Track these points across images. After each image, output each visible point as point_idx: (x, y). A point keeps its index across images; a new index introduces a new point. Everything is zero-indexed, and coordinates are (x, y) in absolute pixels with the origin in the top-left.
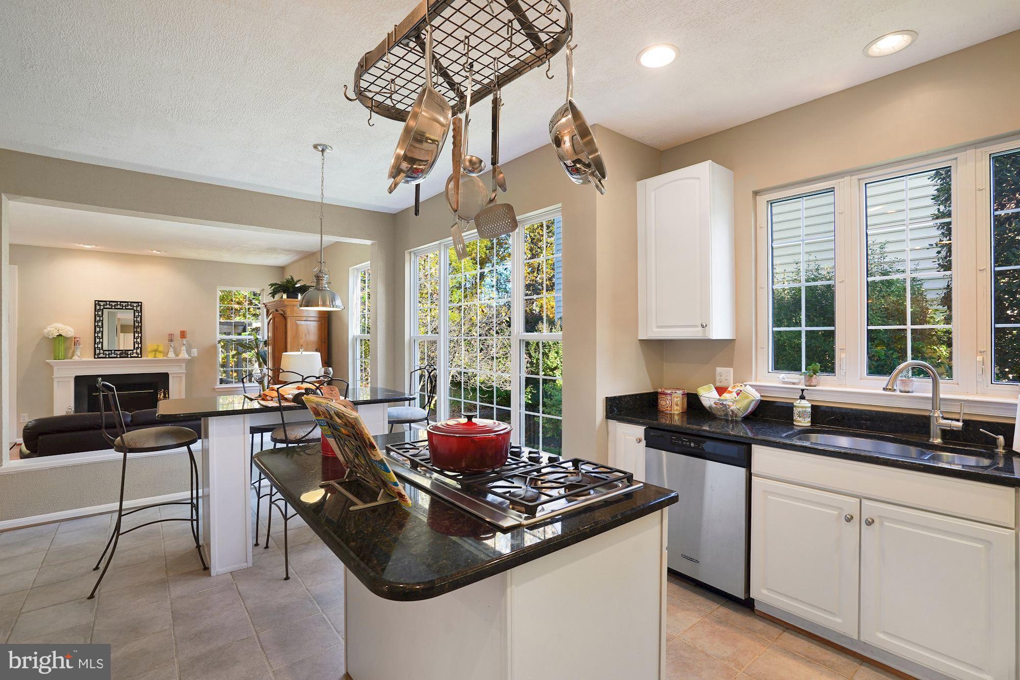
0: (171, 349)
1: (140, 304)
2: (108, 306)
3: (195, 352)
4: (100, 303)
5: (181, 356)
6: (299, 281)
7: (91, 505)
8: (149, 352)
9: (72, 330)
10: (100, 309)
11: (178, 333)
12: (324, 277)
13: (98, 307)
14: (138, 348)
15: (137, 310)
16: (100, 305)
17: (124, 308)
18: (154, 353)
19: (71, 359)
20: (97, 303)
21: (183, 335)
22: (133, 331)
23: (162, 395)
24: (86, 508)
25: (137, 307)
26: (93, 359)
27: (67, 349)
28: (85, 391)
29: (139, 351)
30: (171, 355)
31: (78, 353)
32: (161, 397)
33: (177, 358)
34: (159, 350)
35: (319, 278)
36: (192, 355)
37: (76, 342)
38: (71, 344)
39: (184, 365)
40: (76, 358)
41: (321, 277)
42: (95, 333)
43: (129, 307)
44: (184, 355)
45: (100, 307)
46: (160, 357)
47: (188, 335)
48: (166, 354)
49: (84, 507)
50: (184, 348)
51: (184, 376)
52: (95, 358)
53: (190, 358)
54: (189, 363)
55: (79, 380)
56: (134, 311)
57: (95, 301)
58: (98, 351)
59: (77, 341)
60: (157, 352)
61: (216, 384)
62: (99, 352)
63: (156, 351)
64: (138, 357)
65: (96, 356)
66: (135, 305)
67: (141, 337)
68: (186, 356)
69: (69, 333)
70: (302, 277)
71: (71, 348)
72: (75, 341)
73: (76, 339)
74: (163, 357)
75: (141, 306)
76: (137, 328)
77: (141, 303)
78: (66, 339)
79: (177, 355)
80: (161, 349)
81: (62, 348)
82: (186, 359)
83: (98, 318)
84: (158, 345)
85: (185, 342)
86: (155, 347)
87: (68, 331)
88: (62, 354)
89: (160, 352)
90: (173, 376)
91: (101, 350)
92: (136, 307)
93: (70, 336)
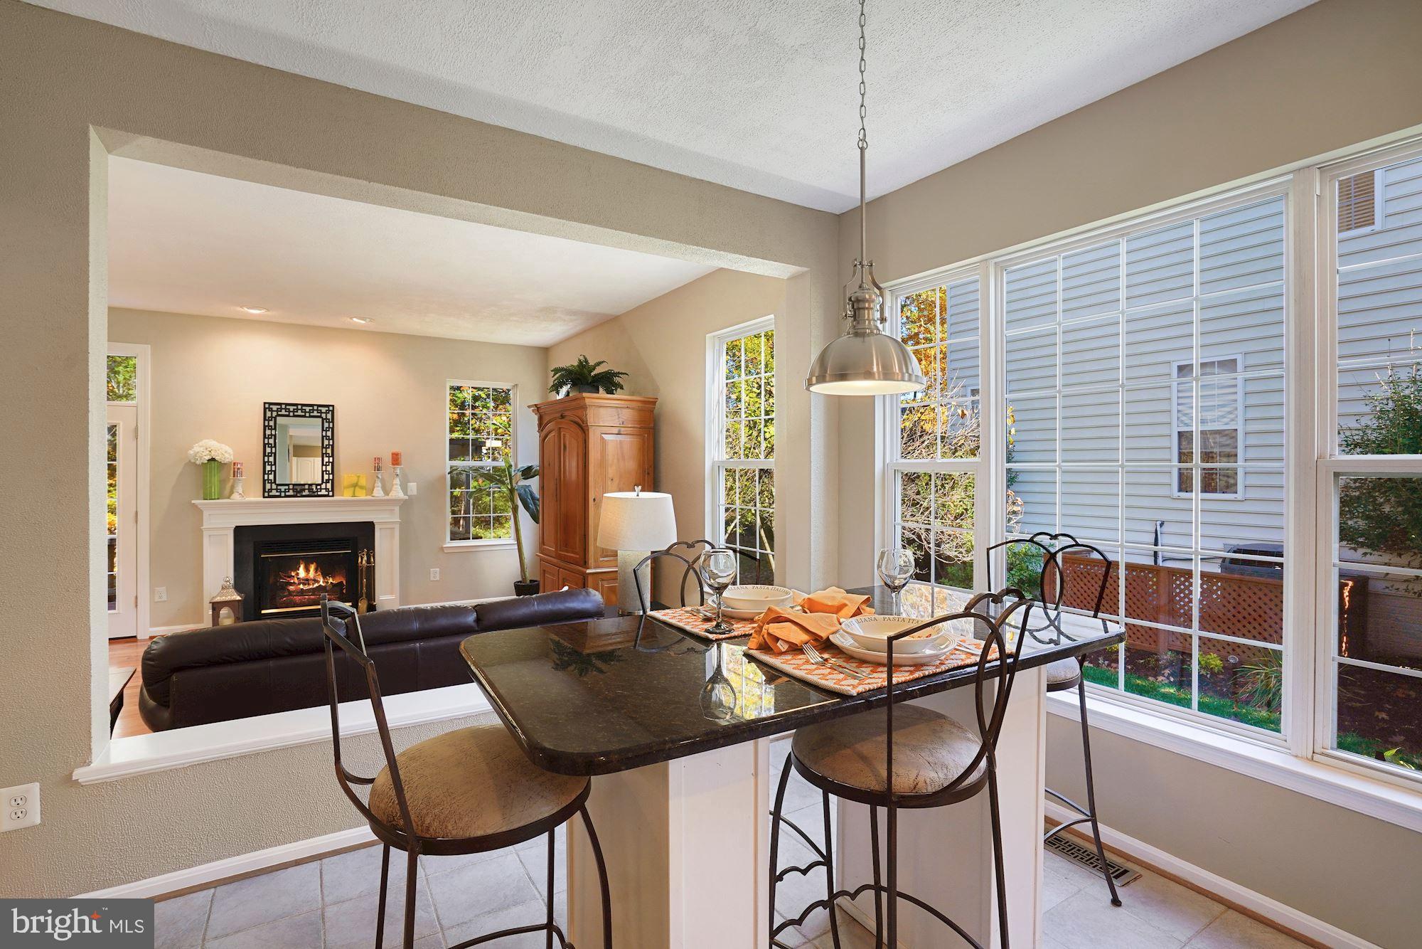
0: (379, 484)
1: (331, 408)
2: (283, 412)
3: (413, 487)
4: (271, 406)
5: (393, 495)
6: (599, 364)
7: (278, 843)
8: (344, 488)
9: (230, 450)
10: (272, 417)
11: (387, 458)
12: (873, 301)
13: (269, 414)
14: (328, 481)
15: (326, 419)
16: (271, 410)
17: (307, 415)
18: (353, 488)
19: (229, 498)
20: (268, 406)
21: (396, 459)
22: (321, 453)
23: (365, 558)
24: (270, 850)
25: (326, 413)
26: (261, 499)
27: (223, 482)
28: (249, 550)
29: (329, 486)
30: (378, 493)
31: (239, 489)
32: (364, 562)
33: (386, 497)
34: (359, 484)
35: (861, 305)
36: (409, 494)
37: (236, 470)
38: (229, 475)
39: (397, 509)
40: (236, 497)
41: (864, 300)
42: (264, 455)
43: (315, 413)
44: (397, 493)
45: (274, 413)
46: (362, 496)
47: (403, 459)
48: (370, 491)
49: (263, 848)
50: (397, 481)
51: (397, 527)
52: (264, 497)
53: (406, 497)
54: (406, 505)
55: (240, 532)
56: (323, 419)
57: (265, 403)
58: (268, 486)
59: (238, 469)
60: (357, 488)
61: (444, 541)
62: (272, 488)
63: (355, 486)
64: (328, 496)
65: (266, 493)
66: (324, 410)
67: (333, 463)
68: (401, 495)
69: (227, 455)
70: (602, 358)
71: (229, 480)
72: (234, 469)
73: (236, 466)
74: (366, 495)
75: (333, 411)
76: (328, 448)
77: (333, 406)
78: (222, 465)
79: (387, 493)
80: (363, 482)
81: (216, 480)
82: (400, 500)
83: (268, 432)
84: (359, 477)
85: (398, 471)
86: (354, 480)
87: (225, 453)
88: (215, 490)
89: (362, 487)
90: (381, 526)
91: (273, 485)
92: (324, 414)
93: (226, 461)
